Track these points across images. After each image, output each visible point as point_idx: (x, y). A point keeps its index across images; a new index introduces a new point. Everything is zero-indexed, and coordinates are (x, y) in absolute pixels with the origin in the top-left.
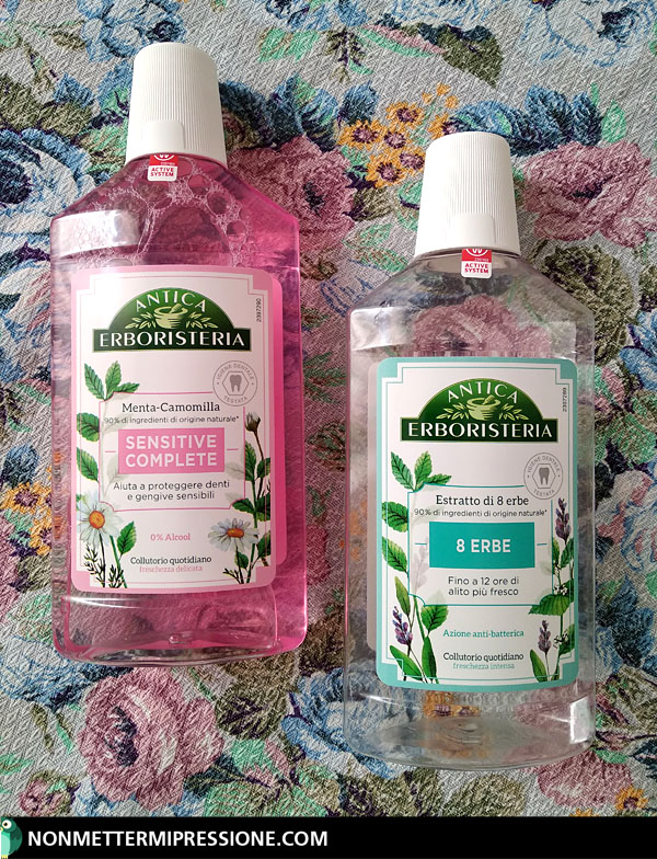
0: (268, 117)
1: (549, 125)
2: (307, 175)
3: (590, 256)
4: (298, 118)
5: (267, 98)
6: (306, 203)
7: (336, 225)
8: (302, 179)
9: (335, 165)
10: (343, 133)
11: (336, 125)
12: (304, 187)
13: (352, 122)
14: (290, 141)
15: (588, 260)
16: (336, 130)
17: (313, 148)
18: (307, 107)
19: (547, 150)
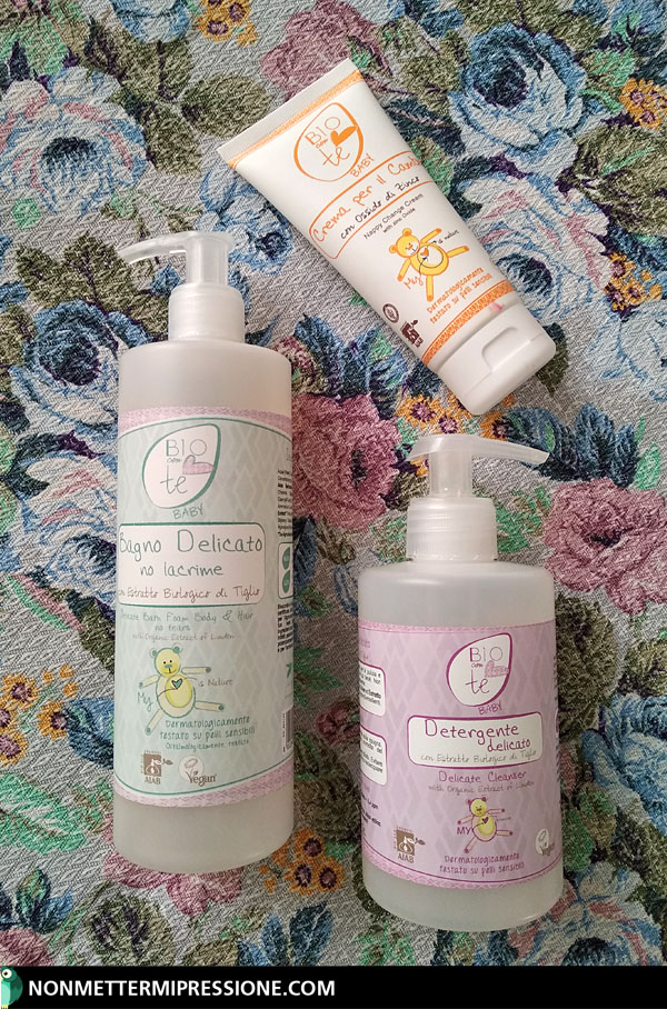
0: (341, 364)
1: (589, 452)
2: (359, 441)
3: (589, 613)
4: (368, 374)
5: (346, 345)
6: (349, 472)
7: (370, 506)
8: (354, 443)
9: (387, 438)
10: (403, 403)
11: (400, 393)
12: (353, 453)
13: (415, 395)
14: (354, 397)
15: (584, 618)
16: (399, 399)
17: (372, 411)
18: (379, 364)
19: (580, 481)
